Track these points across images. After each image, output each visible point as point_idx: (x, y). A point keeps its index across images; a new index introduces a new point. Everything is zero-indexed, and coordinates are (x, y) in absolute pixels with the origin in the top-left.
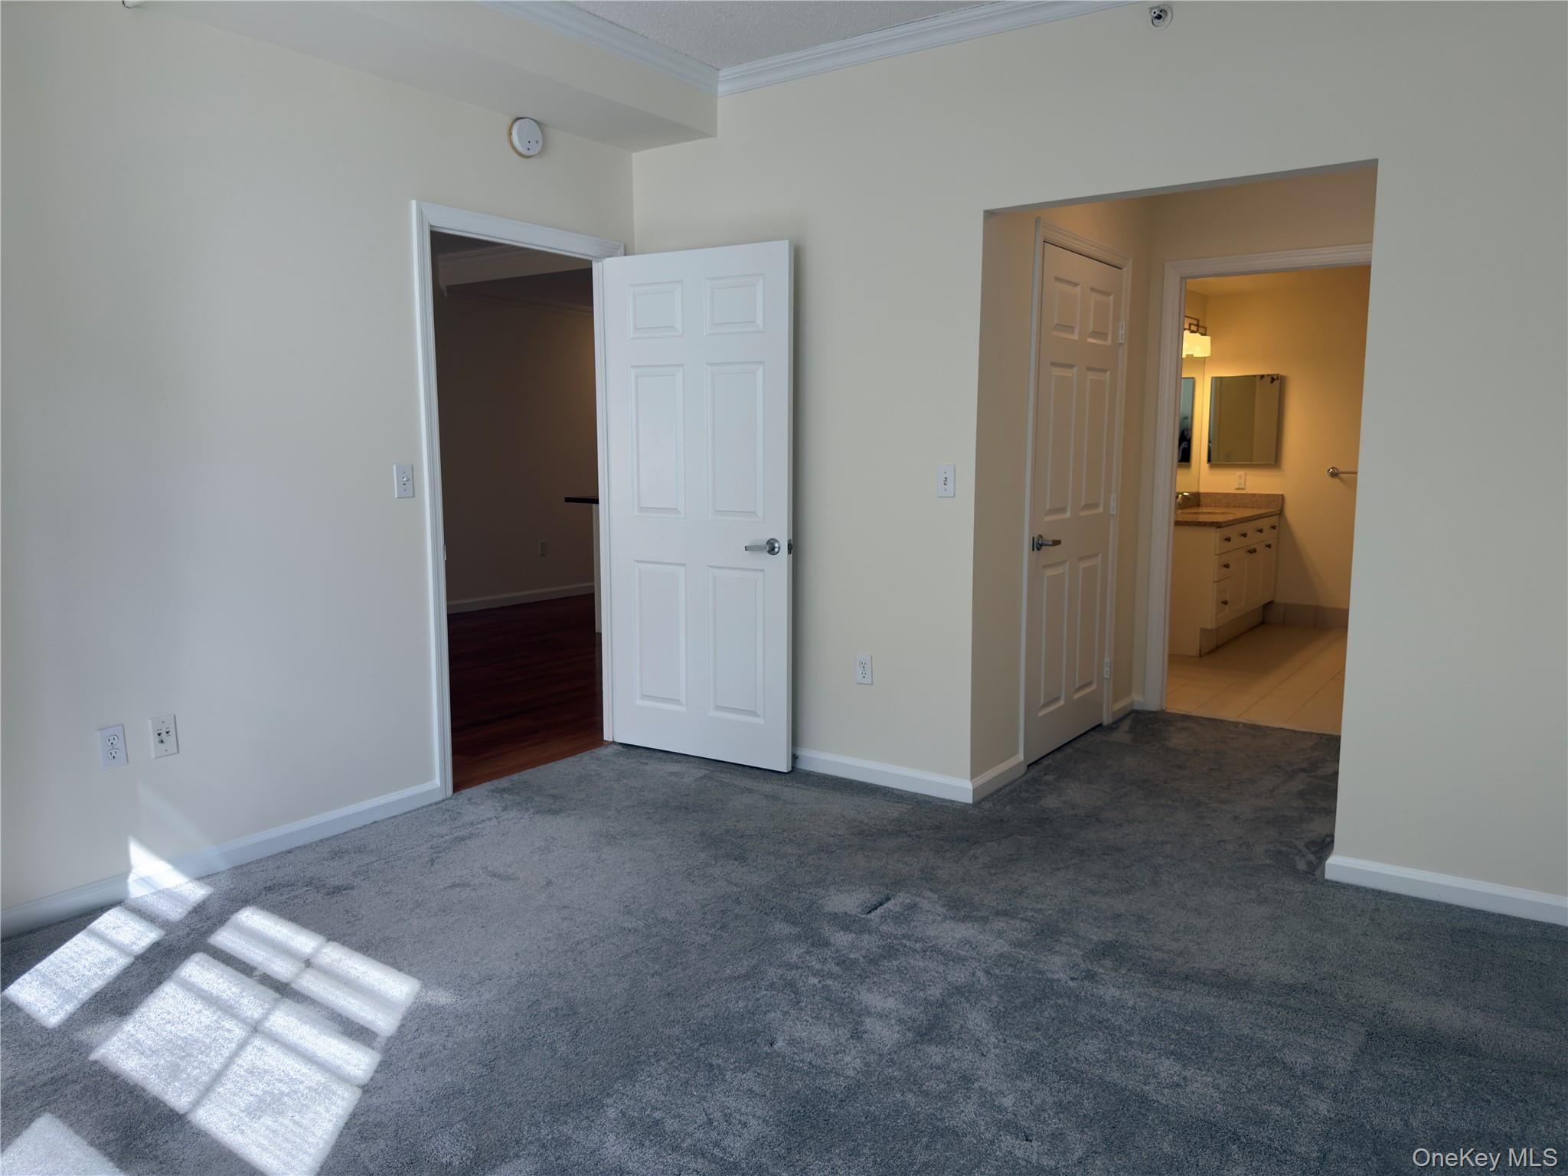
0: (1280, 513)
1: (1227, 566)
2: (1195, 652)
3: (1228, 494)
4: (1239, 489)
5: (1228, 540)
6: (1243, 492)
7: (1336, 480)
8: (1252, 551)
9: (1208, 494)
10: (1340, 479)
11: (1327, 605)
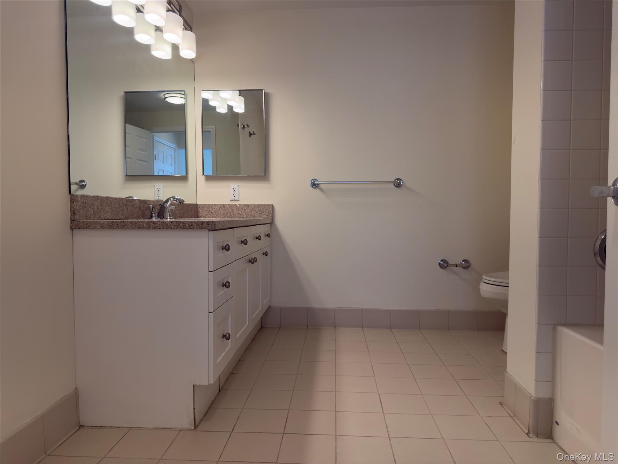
0: (272, 223)
1: (226, 285)
2: (186, 422)
3: (224, 205)
4: (234, 200)
5: (226, 248)
6: (237, 203)
7: (317, 191)
8: (253, 261)
9: (207, 207)
10: (321, 190)
11: (316, 306)
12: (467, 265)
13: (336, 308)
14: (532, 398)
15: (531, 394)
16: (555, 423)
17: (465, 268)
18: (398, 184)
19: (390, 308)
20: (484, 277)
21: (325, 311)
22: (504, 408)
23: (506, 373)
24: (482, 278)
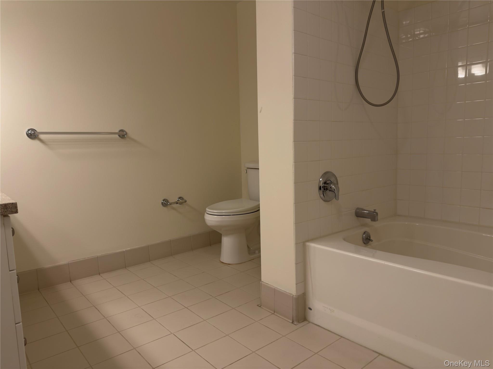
7: (36, 142)
11: (48, 265)
12: (181, 201)
13: (70, 262)
14: (294, 297)
15: (292, 294)
16: (308, 309)
17: (181, 204)
18: (122, 134)
19: (123, 250)
20: (207, 209)
21: (59, 268)
22: (263, 308)
23: (262, 282)
24: (205, 211)
